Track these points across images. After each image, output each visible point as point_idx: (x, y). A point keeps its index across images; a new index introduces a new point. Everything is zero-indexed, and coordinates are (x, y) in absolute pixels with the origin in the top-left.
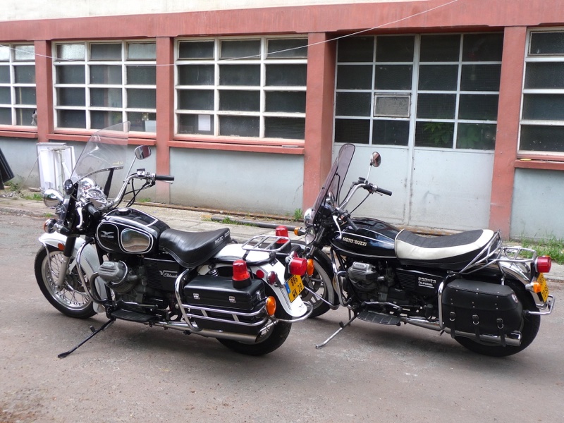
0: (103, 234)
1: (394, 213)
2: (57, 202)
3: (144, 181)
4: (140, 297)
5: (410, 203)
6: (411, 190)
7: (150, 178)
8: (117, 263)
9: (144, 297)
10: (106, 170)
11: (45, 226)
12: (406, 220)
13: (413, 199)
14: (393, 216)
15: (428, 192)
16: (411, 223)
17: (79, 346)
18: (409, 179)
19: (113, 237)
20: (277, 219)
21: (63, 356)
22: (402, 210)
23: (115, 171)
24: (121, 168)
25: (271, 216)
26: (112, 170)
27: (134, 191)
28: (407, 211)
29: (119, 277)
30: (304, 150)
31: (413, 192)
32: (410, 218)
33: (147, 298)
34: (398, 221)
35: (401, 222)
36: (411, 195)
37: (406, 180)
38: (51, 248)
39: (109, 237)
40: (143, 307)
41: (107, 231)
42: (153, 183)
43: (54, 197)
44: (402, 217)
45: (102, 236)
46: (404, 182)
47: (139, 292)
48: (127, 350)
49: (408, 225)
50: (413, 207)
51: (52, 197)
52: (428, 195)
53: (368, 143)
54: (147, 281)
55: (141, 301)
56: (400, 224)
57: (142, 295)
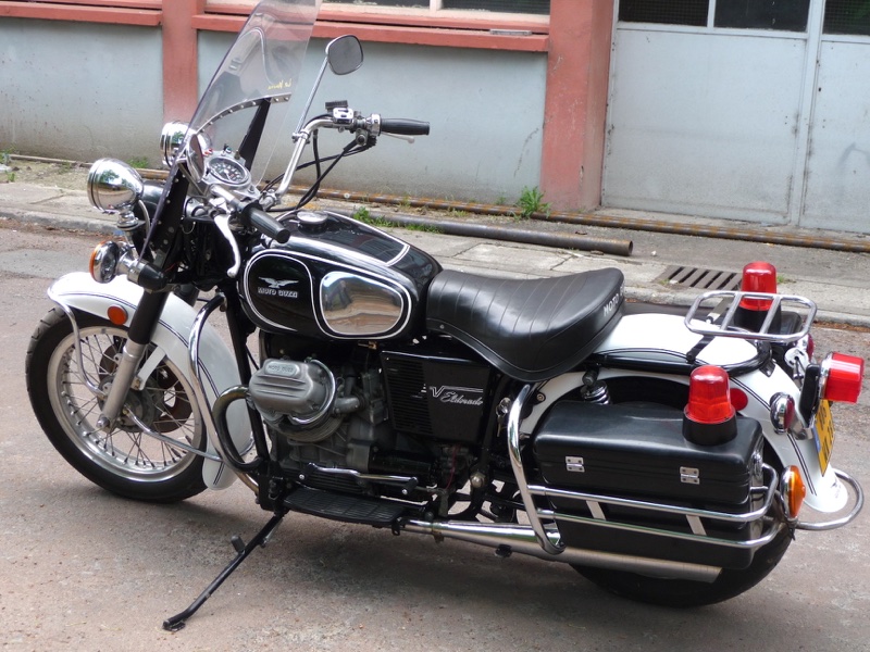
0: (267, 285)
1: (764, 198)
2: (125, 196)
3: (349, 137)
4: (360, 455)
5: (806, 173)
6: (810, 141)
7: (364, 127)
8: (306, 367)
9: (372, 454)
10: (249, 105)
11: (94, 262)
12: (794, 216)
13: (814, 164)
14: (760, 204)
15: (853, 147)
16: (805, 222)
17: (211, 592)
18: (805, 114)
19: (295, 295)
20: (478, 212)
21: (176, 623)
22: (784, 191)
23: (273, 108)
24: (284, 99)
25: (463, 205)
26: (264, 105)
27: (317, 162)
28: (797, 193)
29: (314, 403)
30: (547, 40)
31: (815, 146)
32: (803, 210)
33: (381, 459)
34: (772, 218)
35: (779, 219)
36: (809, 154)
37: (797, 117)
38: (86, 319)
39: (282, 294)
40: (371, 482)
41: (278, 279)
42: (371, 142)
43: (116, 182)
44: (783, 207)
45: (261, 291)
46: (792, 122)
47: (357, 441)
48: (334, 597)
49: (798, 226)
50: (813, 182)
51: (110, 182)
52: (853, 154)
53: (702, 22)
54: (383, 414)
55: (364, 465)
56: (777, 225)
57: (367, 450)
